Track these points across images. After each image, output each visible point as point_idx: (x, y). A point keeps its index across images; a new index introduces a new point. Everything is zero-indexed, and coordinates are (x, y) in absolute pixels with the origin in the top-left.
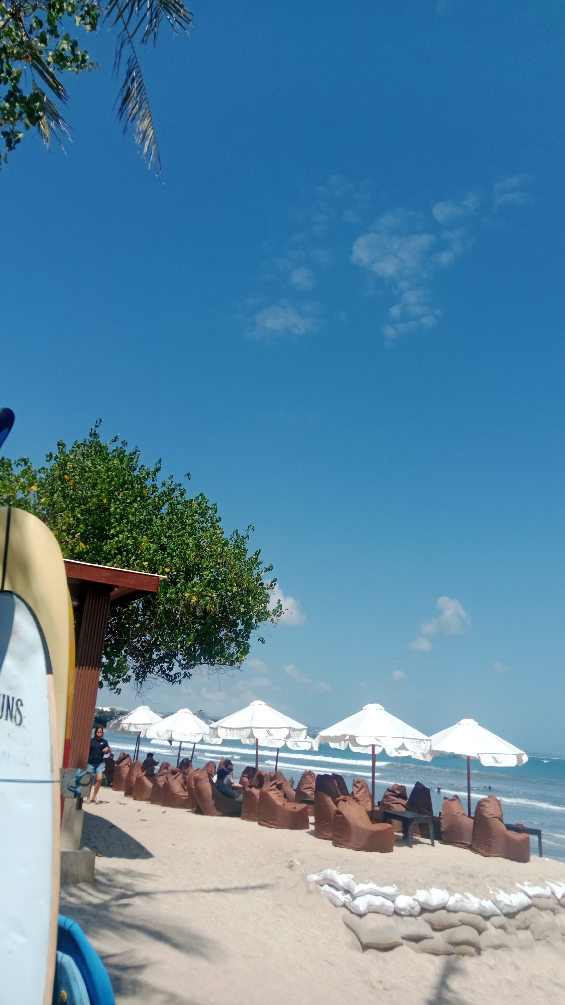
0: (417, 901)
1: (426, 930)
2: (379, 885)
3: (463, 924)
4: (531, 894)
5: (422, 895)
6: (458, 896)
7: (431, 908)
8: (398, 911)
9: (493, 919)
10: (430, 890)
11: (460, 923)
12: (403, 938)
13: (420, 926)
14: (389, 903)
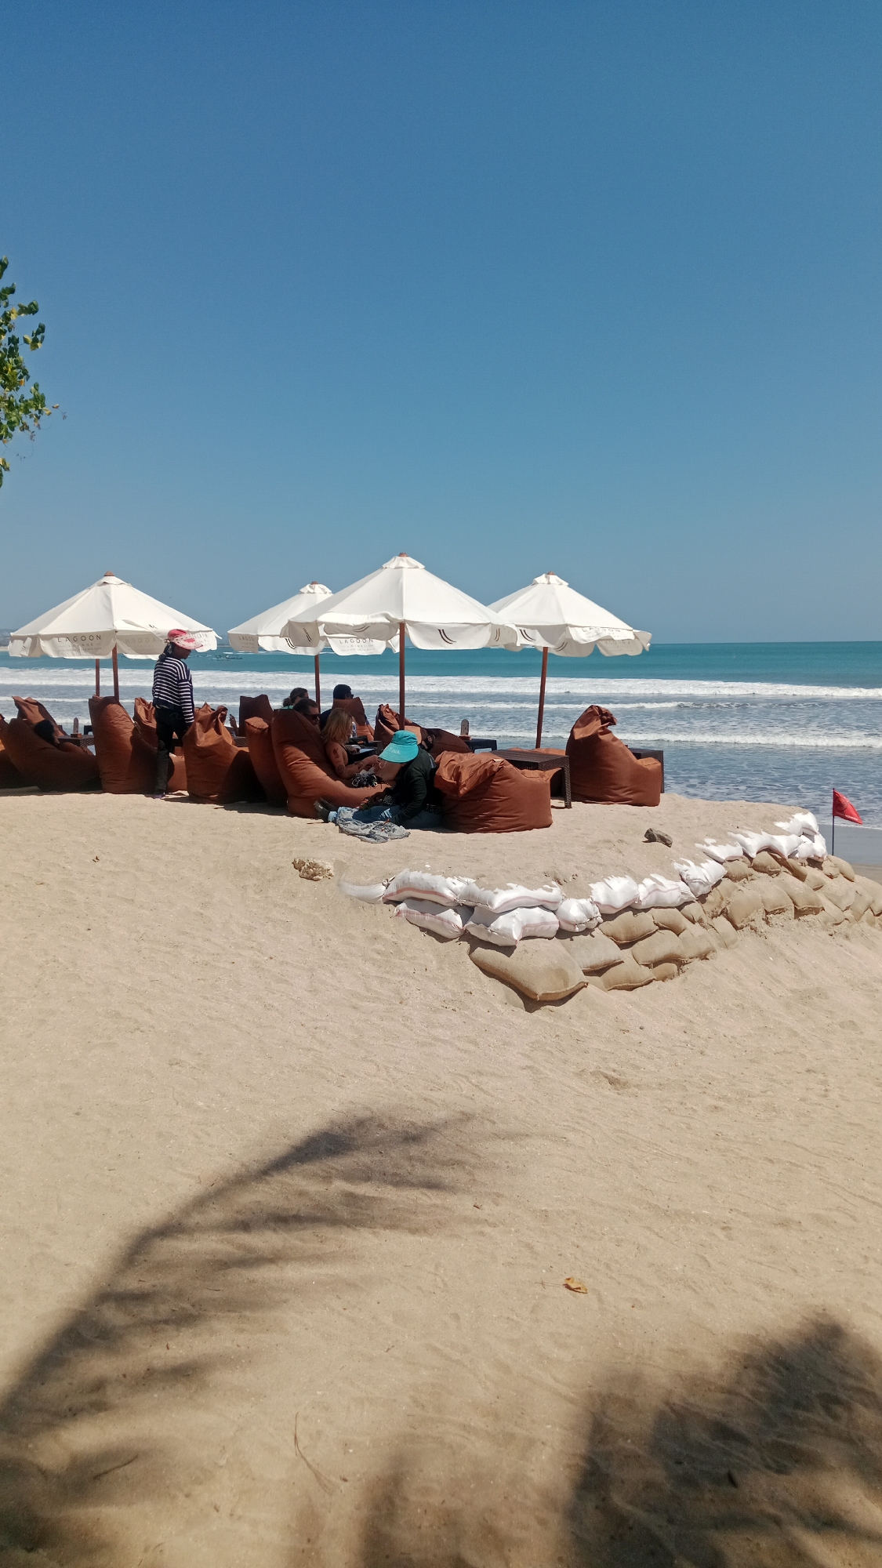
0: (598, 904)
1: (613, 952)
2: (532, 887)
3: (661, 928)
4: (723, 857)
5: (599, 892)
6: (648, 882)
7: (614, 912)
8: (566, 927)
9: (686, 908)
10: (607, 880)
11: (657, 927)
12: (586, 973)
13: (602, 949)
14: (551, 917)
